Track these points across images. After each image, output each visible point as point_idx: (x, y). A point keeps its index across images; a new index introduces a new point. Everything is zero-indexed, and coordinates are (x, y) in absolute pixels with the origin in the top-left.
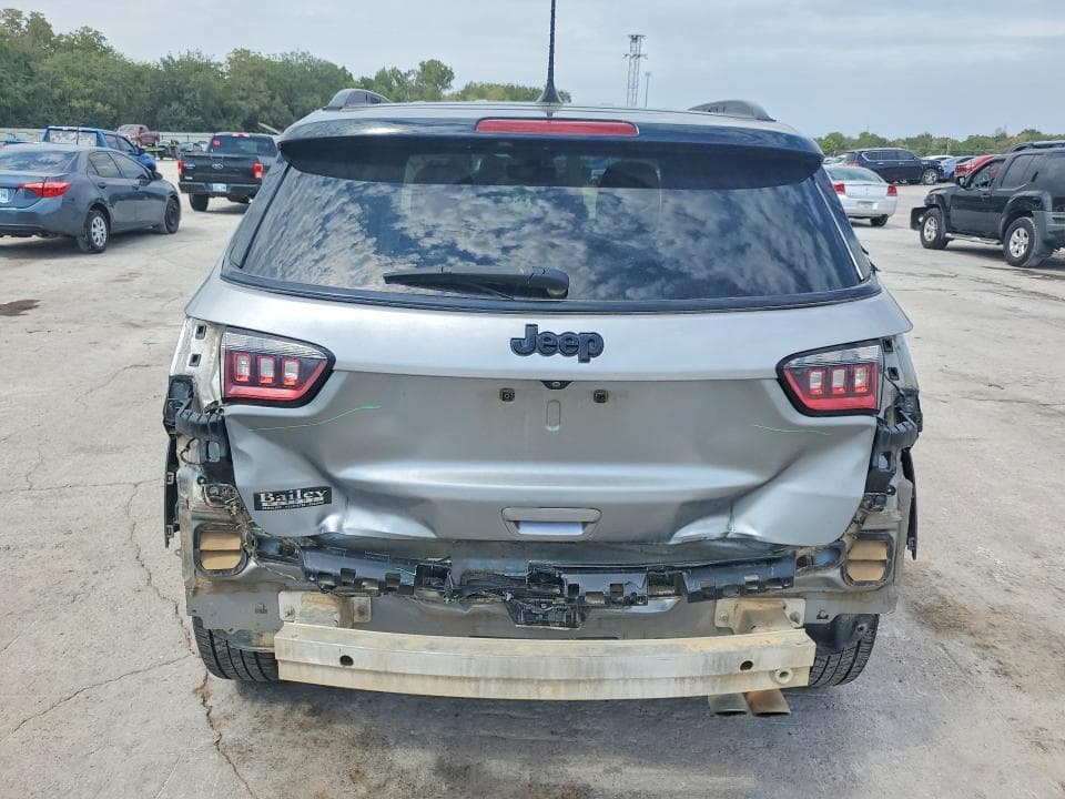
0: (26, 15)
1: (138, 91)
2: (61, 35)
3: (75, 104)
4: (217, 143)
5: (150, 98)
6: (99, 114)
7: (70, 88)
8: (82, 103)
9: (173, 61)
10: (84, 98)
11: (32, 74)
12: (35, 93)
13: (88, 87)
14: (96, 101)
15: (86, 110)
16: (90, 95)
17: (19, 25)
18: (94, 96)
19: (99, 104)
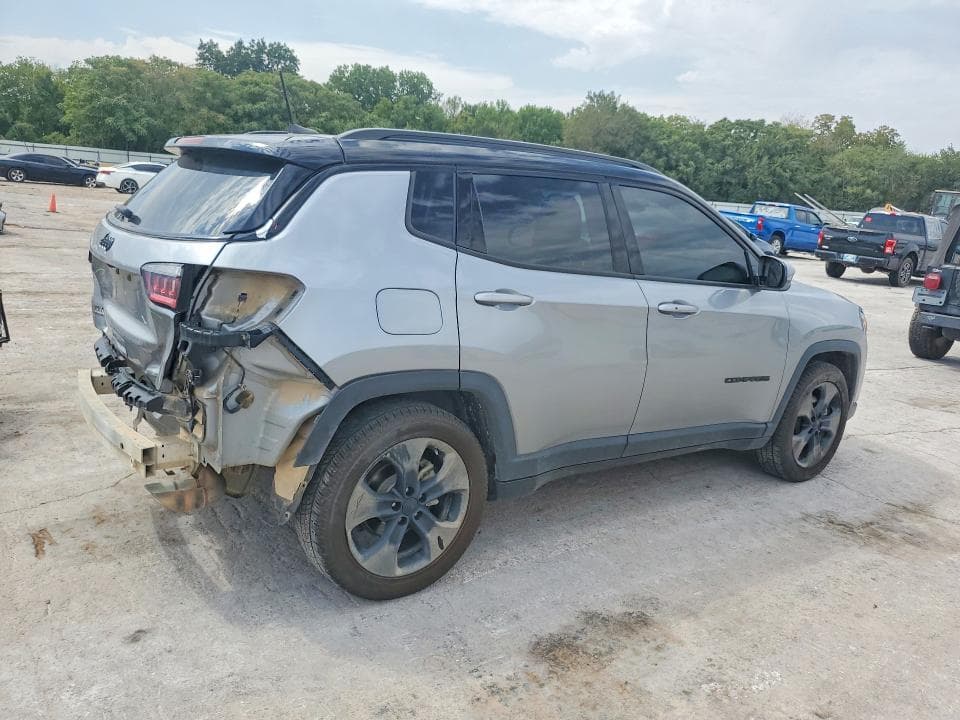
0: (838, 119)
1: (909, 179)
2: (860, 134)
3: (849, 190)
4: (869, 219)
5: (919, 186)
6: (867, 199)
7: (849, 177)
8: (855, 189)
9: (953, 152)
10: (858, 185)
11: (823, 165)
12: (821, 180)
13: (863, 176)
14: (868, 188)
15: (856, 195)
16: (863, 183)
17: (829, 127)
18: (869, 184)
19: (869, 191)
